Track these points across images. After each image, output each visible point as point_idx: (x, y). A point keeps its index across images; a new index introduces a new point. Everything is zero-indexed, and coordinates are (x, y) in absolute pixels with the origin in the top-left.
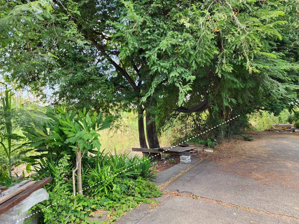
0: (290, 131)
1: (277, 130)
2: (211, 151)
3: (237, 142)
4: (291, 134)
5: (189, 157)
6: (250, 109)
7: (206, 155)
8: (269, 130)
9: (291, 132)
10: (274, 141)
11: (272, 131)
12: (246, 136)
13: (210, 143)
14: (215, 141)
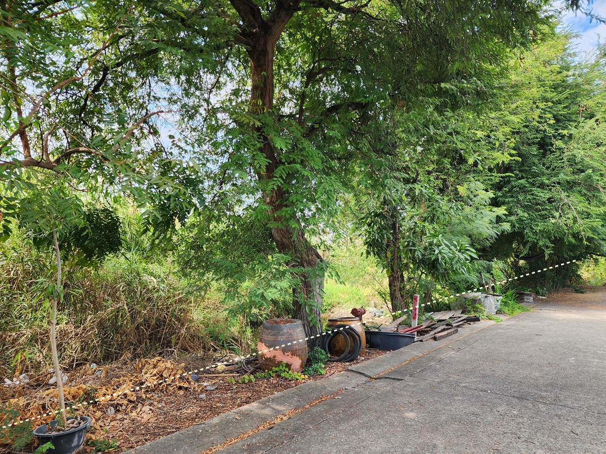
2: (544, 297)
6: (581, 255)
12: (577, 288)
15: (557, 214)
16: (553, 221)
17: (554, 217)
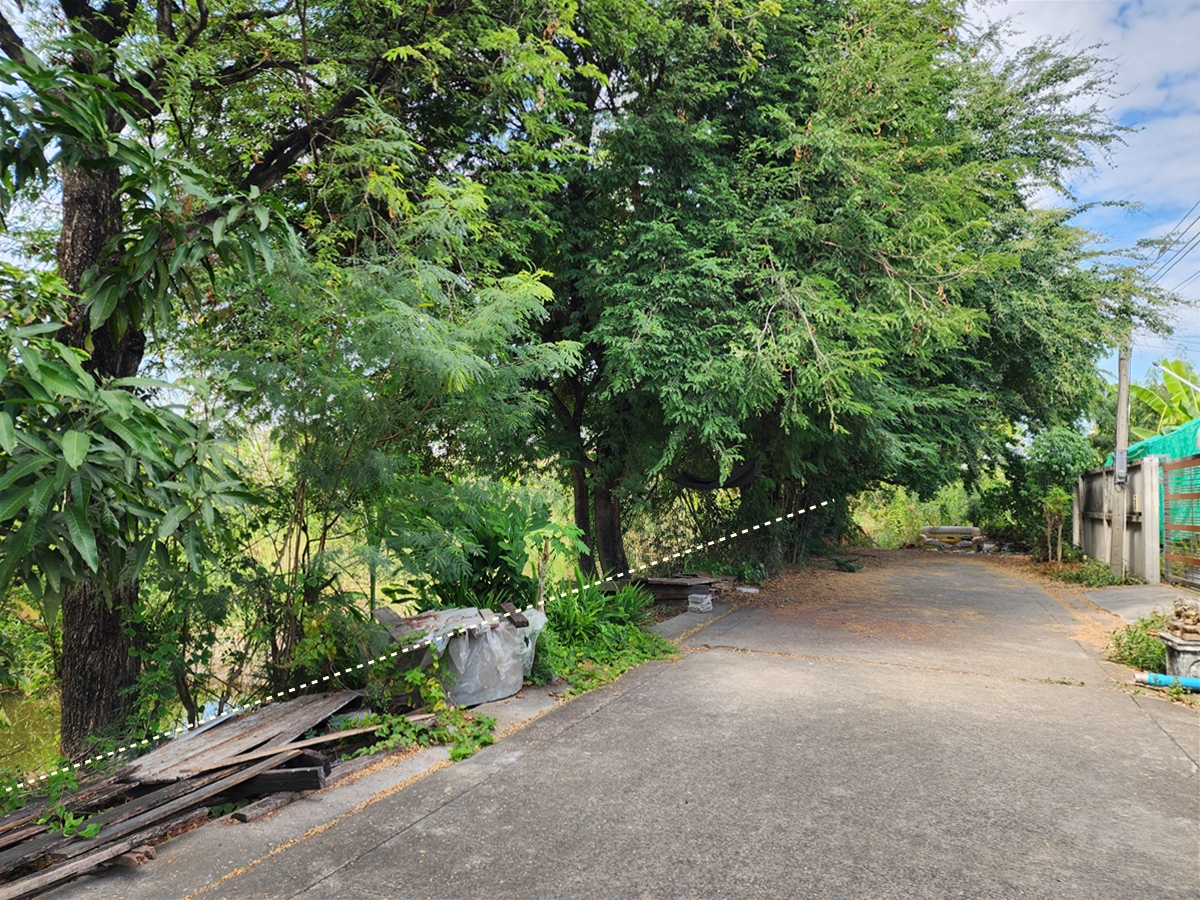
0: (969, 547)
1: (935, 546)
2: (753, 590)
3: (818, 574)
4: (970, 556)
5: (709, 598)
6: (854, 481)
7: (744, 598)
8: (912, 546)
9: (973, 552)
10: (915, 572)
11: (919, 546)
12: (843, 559)
13: (748, 572)
14: (760, 569)
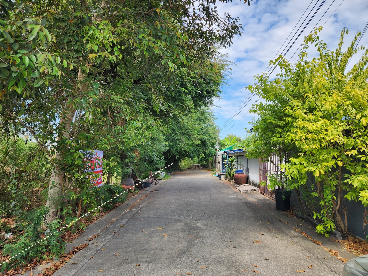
0: (198, 168)
1: (193, 168)
11: (190, 168)
15: (180, 144)
16: (179, 146)
17: (179, 145)
